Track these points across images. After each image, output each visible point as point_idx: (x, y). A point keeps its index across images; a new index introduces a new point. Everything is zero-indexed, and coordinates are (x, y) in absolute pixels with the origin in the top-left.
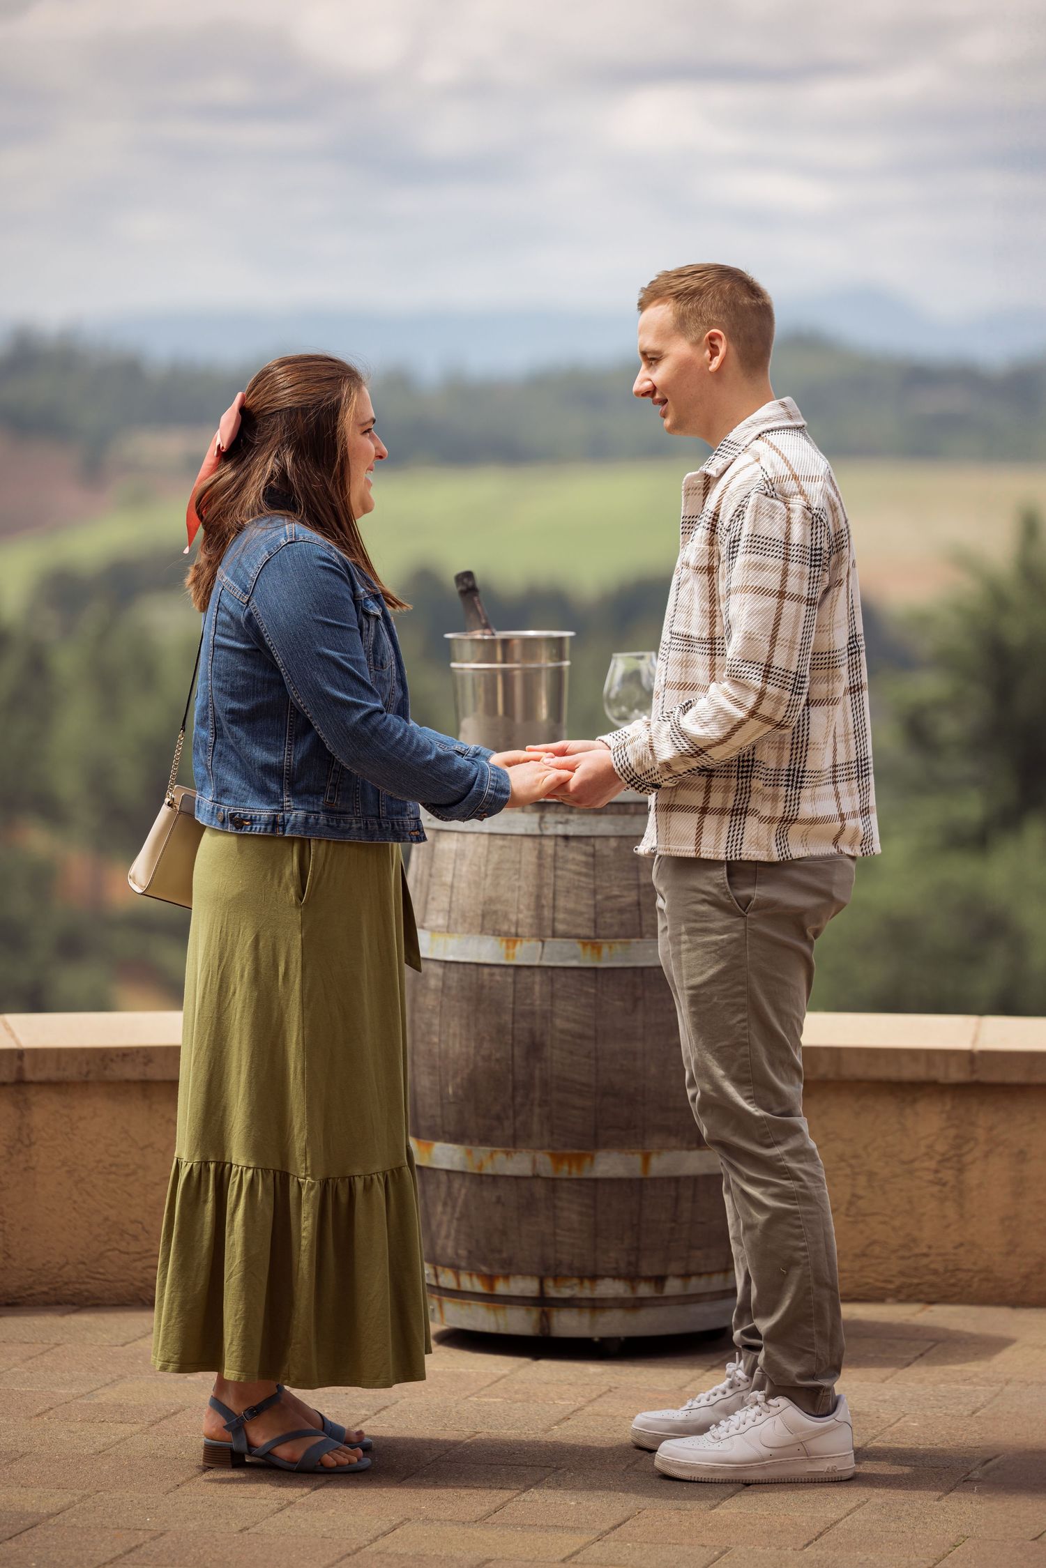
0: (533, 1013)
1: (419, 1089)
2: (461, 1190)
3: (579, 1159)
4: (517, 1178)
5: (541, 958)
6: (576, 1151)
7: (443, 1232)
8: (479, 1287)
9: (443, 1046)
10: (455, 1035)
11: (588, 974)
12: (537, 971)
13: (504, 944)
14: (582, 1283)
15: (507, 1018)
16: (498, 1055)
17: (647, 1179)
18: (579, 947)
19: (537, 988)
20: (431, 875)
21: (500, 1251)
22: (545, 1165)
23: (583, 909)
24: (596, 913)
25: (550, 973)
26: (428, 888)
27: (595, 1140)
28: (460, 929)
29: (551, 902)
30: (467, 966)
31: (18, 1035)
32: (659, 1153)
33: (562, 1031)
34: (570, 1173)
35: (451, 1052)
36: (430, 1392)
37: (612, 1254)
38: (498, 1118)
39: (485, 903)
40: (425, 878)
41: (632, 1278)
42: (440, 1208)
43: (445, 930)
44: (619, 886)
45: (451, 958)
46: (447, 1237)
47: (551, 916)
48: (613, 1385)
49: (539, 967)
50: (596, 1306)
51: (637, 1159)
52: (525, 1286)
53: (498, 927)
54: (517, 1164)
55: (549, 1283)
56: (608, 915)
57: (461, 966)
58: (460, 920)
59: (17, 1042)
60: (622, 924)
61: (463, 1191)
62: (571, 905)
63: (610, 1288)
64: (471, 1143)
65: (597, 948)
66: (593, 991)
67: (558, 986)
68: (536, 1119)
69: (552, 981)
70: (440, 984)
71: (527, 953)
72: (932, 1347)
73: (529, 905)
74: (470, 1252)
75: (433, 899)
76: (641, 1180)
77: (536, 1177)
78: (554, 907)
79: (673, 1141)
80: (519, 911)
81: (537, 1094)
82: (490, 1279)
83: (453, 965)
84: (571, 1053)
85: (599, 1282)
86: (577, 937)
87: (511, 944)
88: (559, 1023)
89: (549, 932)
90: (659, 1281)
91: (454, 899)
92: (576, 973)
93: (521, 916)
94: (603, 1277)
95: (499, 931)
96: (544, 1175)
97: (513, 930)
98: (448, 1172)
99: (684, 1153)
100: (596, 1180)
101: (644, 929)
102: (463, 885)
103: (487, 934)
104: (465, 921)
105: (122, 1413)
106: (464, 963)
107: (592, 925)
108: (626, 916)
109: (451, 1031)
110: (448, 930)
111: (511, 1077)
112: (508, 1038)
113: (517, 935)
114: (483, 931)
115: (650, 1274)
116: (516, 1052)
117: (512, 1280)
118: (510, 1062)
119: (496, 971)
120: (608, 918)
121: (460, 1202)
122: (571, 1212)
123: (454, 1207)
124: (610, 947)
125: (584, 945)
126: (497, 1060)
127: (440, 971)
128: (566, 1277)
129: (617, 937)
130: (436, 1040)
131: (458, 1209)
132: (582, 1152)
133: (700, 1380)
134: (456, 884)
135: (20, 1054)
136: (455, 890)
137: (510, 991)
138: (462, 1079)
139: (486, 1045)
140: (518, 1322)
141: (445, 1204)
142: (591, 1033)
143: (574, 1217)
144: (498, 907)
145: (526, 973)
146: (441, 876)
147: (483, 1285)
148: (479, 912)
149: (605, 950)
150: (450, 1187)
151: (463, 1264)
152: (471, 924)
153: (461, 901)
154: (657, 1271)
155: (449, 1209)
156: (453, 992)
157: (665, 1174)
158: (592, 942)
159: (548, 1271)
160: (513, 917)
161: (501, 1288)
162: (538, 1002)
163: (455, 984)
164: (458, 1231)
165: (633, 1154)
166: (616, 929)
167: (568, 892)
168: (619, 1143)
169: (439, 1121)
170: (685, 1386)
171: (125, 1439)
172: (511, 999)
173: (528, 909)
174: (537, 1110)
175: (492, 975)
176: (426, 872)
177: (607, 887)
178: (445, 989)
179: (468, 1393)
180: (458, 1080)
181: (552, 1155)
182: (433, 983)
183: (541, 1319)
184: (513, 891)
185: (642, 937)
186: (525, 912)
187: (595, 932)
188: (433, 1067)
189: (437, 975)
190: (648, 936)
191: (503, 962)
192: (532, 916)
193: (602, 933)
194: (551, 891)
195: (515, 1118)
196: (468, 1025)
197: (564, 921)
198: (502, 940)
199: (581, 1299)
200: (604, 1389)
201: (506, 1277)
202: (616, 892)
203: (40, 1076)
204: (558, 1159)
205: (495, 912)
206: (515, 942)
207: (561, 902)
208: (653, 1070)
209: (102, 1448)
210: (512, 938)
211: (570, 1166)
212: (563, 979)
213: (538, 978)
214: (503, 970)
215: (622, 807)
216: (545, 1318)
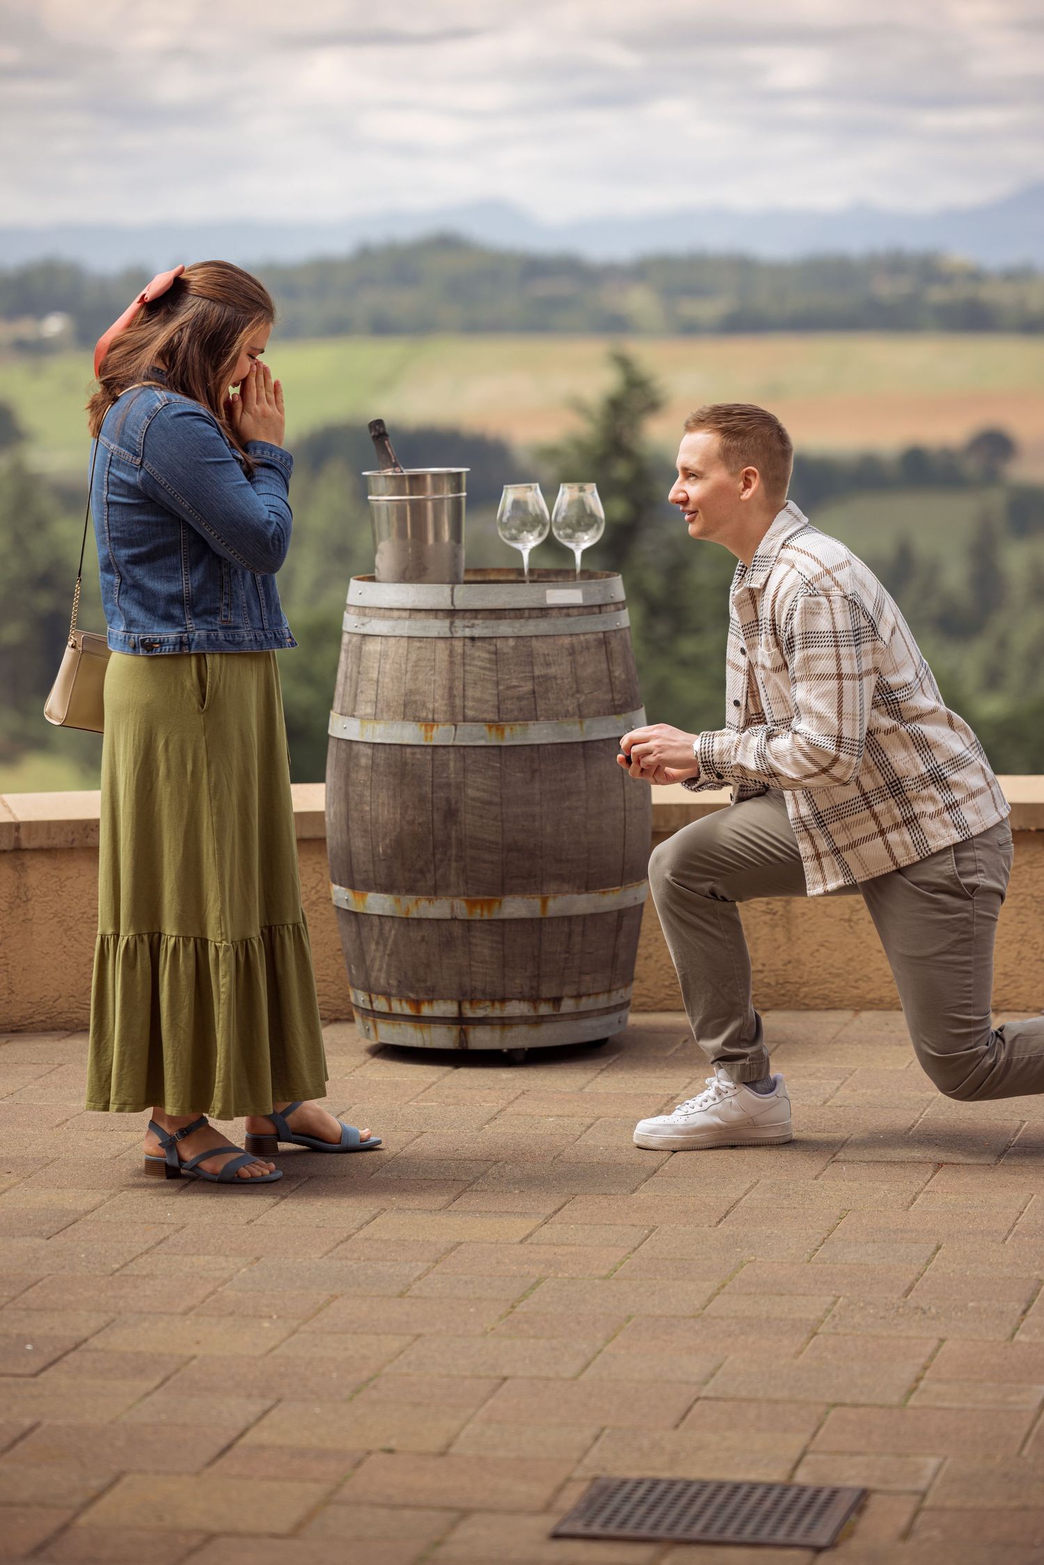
0: (448, 785)
1: (353, 849)
2: (391, 932)
3: (489, 904)
4: (438, 920)
5: (454, 740)
6: (487, 897)
7: (376, 967)
8: (407, 1010)
9: (373, 813)
10: (383, 804)
11: (495, 751)
12: (451, 750)
13: (423, 728)
14: (493, 1005)
15: (428, 789)
16: (420, 821)
17: (545, 918)
18: (486, 729)
19: (452, 764)
20: (359, 673)
21: (425, 981)
22: (461, 908)
23: (489, 698)
24: (499, 701)
25: (462, 751)
26: (357, 683)
27: (503, 888)
28: (385, 716)
29: (461, 692)
30: (392, 747)
31: (14, 811)
32: (555, 897)
33: (473, 799)
34: (482, 915)
35: (381, 818)
36: (376, 1099)
37: (518, 981)
38: (422, 872)
39: (406, 695)
40: (354, 675)
41: (535, 1000)
42: (373, 947)
43: (373, 718)
44: (517, 678)
45: (378, 741)
46: (380, 970)
47: (462, 704)
48: (525, 1088)
49: (453, 746)
50: (505, 1023)
51: (537, 902)
52: (446, 1008)
53: (418, 714)
54: (437, 909)
55: (466, 1006)
56: (510, 702)
57: (387, 747)
58: (385, 709)
59: (14, 816)
60: (521, 710)
61: (393, 932)
62: (478, 695)
63: (516, 1008)
64: (399, 893)
65: (500, 730)
66: (498, 765)
67: (469, 762)
68: (453, 872)
69: (464, 757)
70: (370, 762)
71: (441, 735)
72: (776, 1048)
73: (443, 695)
74: (399, 982)
75: (362, 692)
76: (540, 919)
77: (454, 919)
78: (464, 697)
79: (566, 887)
80: (435, 701)
81: (453, 852)
82: (417, 1004)
83: (380, 746)
84: (481, 816)
85: (508, 1004)
86: (484, 721)
87: (428, 728)
88: (470, 792)
89: (461, 718)
90: (557, 1001)
91: (379, 692)
92: (483, 751)
93: (436, 705)
94: (510, 1000)
95: (419, 717)
96: (461, 918)
97: (430, 716)
98: (379, 916)
99: (575, 896)
100: (504, 921)
101: (539, 713)
102: (387, 680)
103: (408, 720)
104: (389, 710)
105: (127, 1123)
106: (390, 744)
107: (496, 710)
108: (524, 702)
109: (380, 801)
110: (376, 718)
111: (431, 838)
112: (429, 805)
113: (434, 720)
114: (405, 718)
115: (548, 996)
116: (435, 816)
117: (435, 1003)
118: (431, 826)
119: (417, 750)
120: (509, 705)
121: (390, 941)
122: (484, 947)
123: (385, 946)
124: (512, 729)
125: (490, 727)
126: (420, 824)
127: (369, 752)
128: (480, 1001)
129: (516, 720)
130: (367, 808)
131: (389, 947)
132: (491, 898)
133: (595, 1082)
134: (381, 679)
135: (17, 826)
136: (380, 685)
137: (429, 767)
138: (390, 840)
139: (410, 812)
140: (441, 1038)
141: (377, 943)
142: (496, 799)
143: (486, 951)
144: (418, 698)
145: (442, 751)
146: (368, 673)
147: (411, 1008)
148: (402, 702)
149: (507, 731)
150: (381, 929)
151: (394, 991)
152: (394, 712)
153: (386, 694)
154: (554, 994)
155: (381, 947)
156: (381, 769)
157: (560, 914)
158: (496, 725)
159: (465, 996)
160: (430, 706)
161: (426, 1010)
162: (453, 776)
163: (382, 762)
164: (389, 965)
165: (533, 898)
166: (516, 713)
167: (475, 684)
168: (523, 890)
169: (371, 875)
170: (584, 1088)
171: (134, 1145)
172: (430, 774)
173: (443, 699)
174: (454, 865)
175: (414, 754)
176: (355, 669)
177: (508, 679)
178: (374, 767)
179: (407, 1099)
180: (388, 841)
181: (467, 901)
182: (363, 761)
183: (460, 1036)
184: (429, 684)
185: (537, 720)
186: (440, 701)
187: (499, 716)
188: (366, 831)
189: (367, 755)
190: (542, 718)
191: (423, 743)
192: (446, 705)
193: (505, 717)
194: (461, 683)
195: (435, 872)
196: (395, 795)
197: (472, 708)
198: (421, 725)
199: (493, 1018)
200: (519, 1092)
201: (430, 1001)
202: (515, 683)
203: (34, 844)
204: (472, 904)
205: (415, 702)
206: (432, 726)
207: (470, 692)
208: (549, 829)
209: (117, 1153)
210: (429, 723)
211: (482, 910)
212: (473, 756)
213: (452, 756)
214: (423, 750)
215: (518, 612)
216: (463, 1034)
